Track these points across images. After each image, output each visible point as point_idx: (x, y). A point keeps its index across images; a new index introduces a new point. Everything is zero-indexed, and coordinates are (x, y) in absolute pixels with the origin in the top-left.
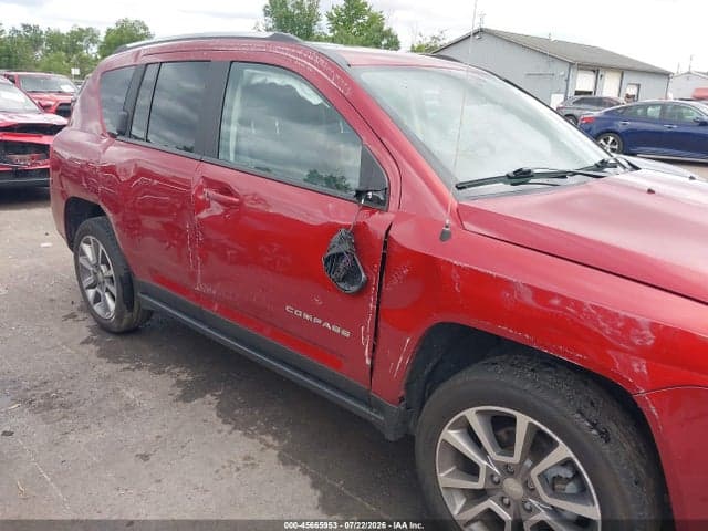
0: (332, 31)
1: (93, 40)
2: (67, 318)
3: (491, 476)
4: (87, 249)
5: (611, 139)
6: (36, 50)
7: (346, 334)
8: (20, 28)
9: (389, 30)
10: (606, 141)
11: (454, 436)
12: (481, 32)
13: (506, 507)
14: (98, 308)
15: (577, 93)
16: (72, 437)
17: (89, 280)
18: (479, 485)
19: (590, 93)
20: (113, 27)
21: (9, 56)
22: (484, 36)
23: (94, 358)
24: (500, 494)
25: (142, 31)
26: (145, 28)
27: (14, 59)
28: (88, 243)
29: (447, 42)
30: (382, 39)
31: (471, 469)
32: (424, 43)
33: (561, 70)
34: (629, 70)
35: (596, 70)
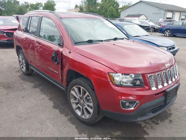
0: (102, 2)
1: (41, 6)
2: (17, 72)
3: (79, 100)
4: (20, 56)
5: (168, 31)
6: (28, 9)
7: (57, 72)
8: (24, 3)
9: (117, 2)
10: (167, 32)
11: (73, 92)
12: (141, 1)
13: (81, 105)
14: (23, 69)
15: (167, 18)
16: (10, 93)
17: (21, 63)
18: (77, 102)
19: (171, 18)
20: (46, 2)
21: (21, 10)
22: (142, 3)
23: (20, 79)
24: (80, 103)
25: (53, 3)
26: (54, 2)
27: (22, 11)
28: (20, 55)
29: (132, 4)
30: (115, 4)
31: (75, 98)
32: (126, 5)
33: (163, 12)
34: (183, 12)
35: (173, 12)
